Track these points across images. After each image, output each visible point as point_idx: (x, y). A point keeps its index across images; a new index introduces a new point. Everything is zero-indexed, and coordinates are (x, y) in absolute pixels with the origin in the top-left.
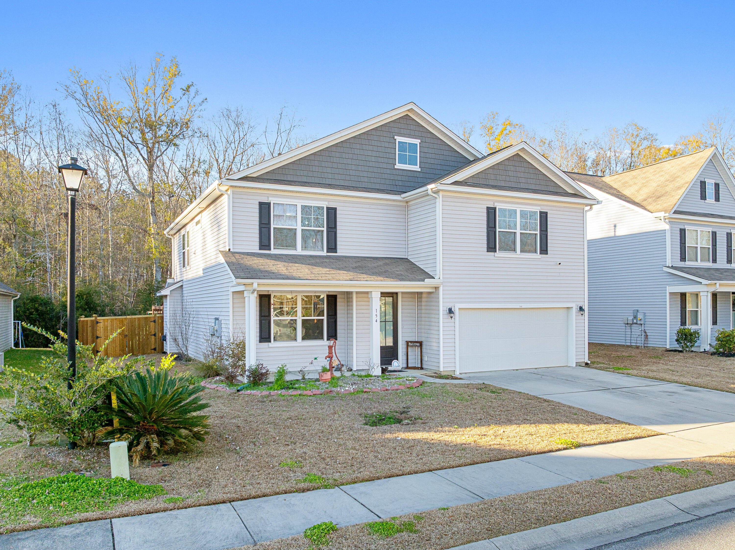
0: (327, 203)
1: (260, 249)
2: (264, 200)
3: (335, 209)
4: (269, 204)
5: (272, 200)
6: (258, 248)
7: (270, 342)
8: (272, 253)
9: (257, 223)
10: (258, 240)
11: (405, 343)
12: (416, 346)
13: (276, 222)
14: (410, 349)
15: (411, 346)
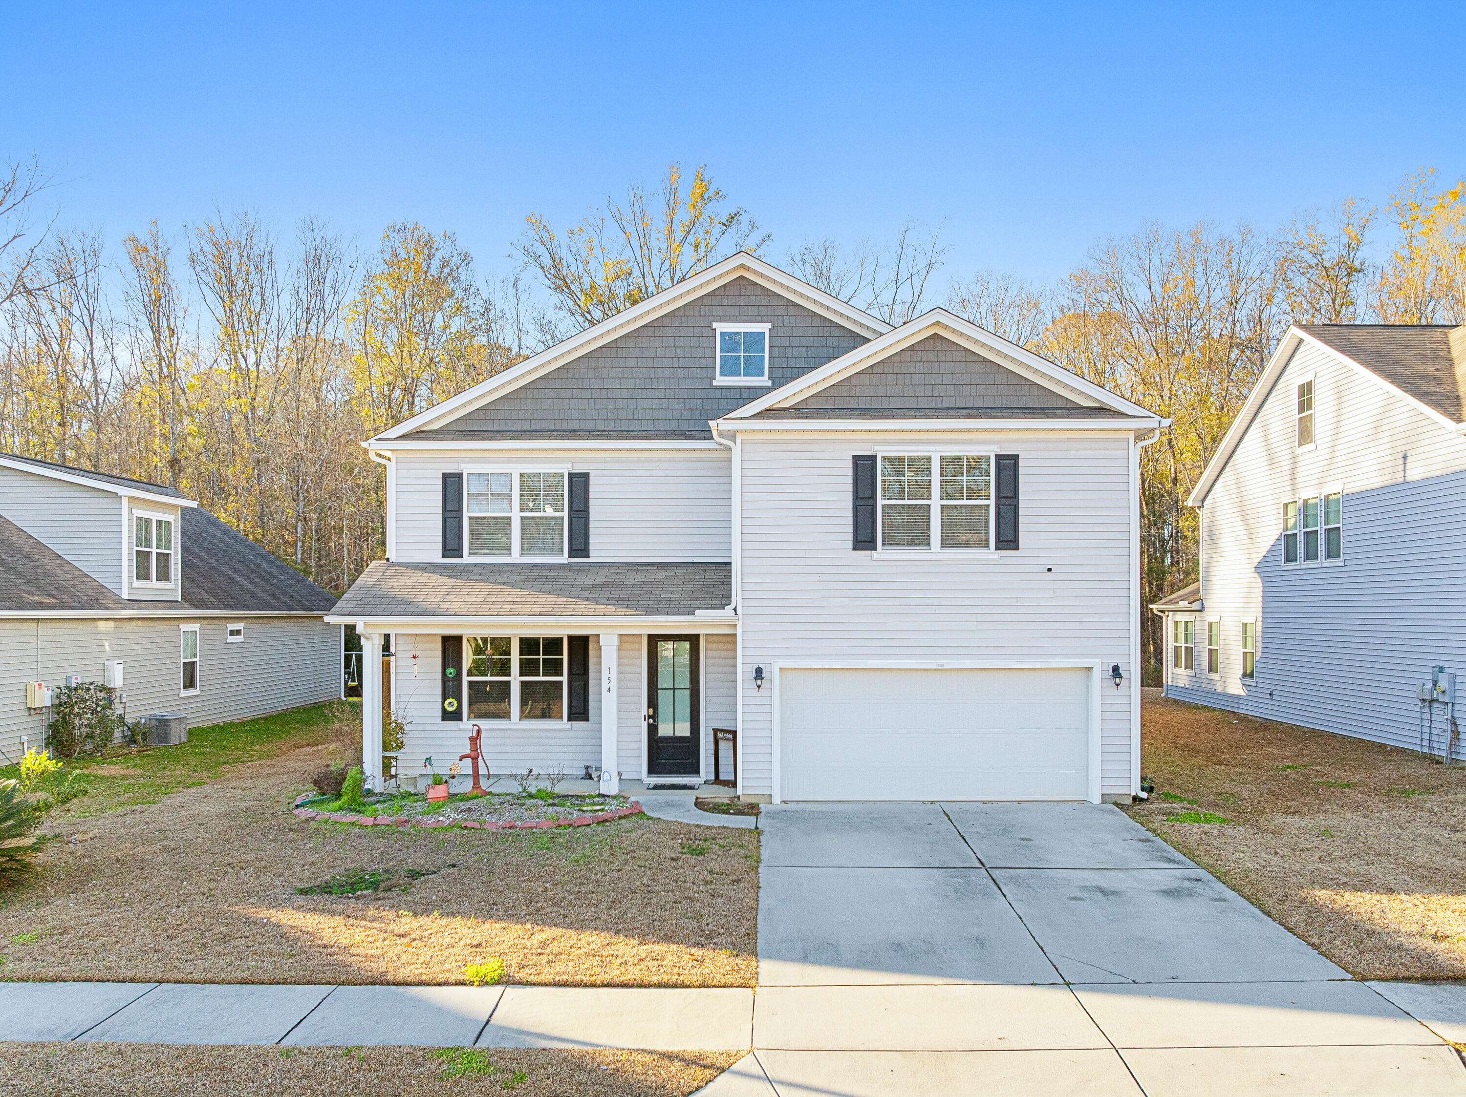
0: (569, 466)
1: (444, 556)
2: (452, 469)
3: (585, 477)
4: (460, 475)
5: (466, 469)
6: (440, 553)
7: (461, 719)
8: (465, 562)
9: (440, 510)
10: (440, 540)
11: (712, 732)
12: (728, 739)
13: (474, 507)
14: (722, 744)
15: (722, 739)
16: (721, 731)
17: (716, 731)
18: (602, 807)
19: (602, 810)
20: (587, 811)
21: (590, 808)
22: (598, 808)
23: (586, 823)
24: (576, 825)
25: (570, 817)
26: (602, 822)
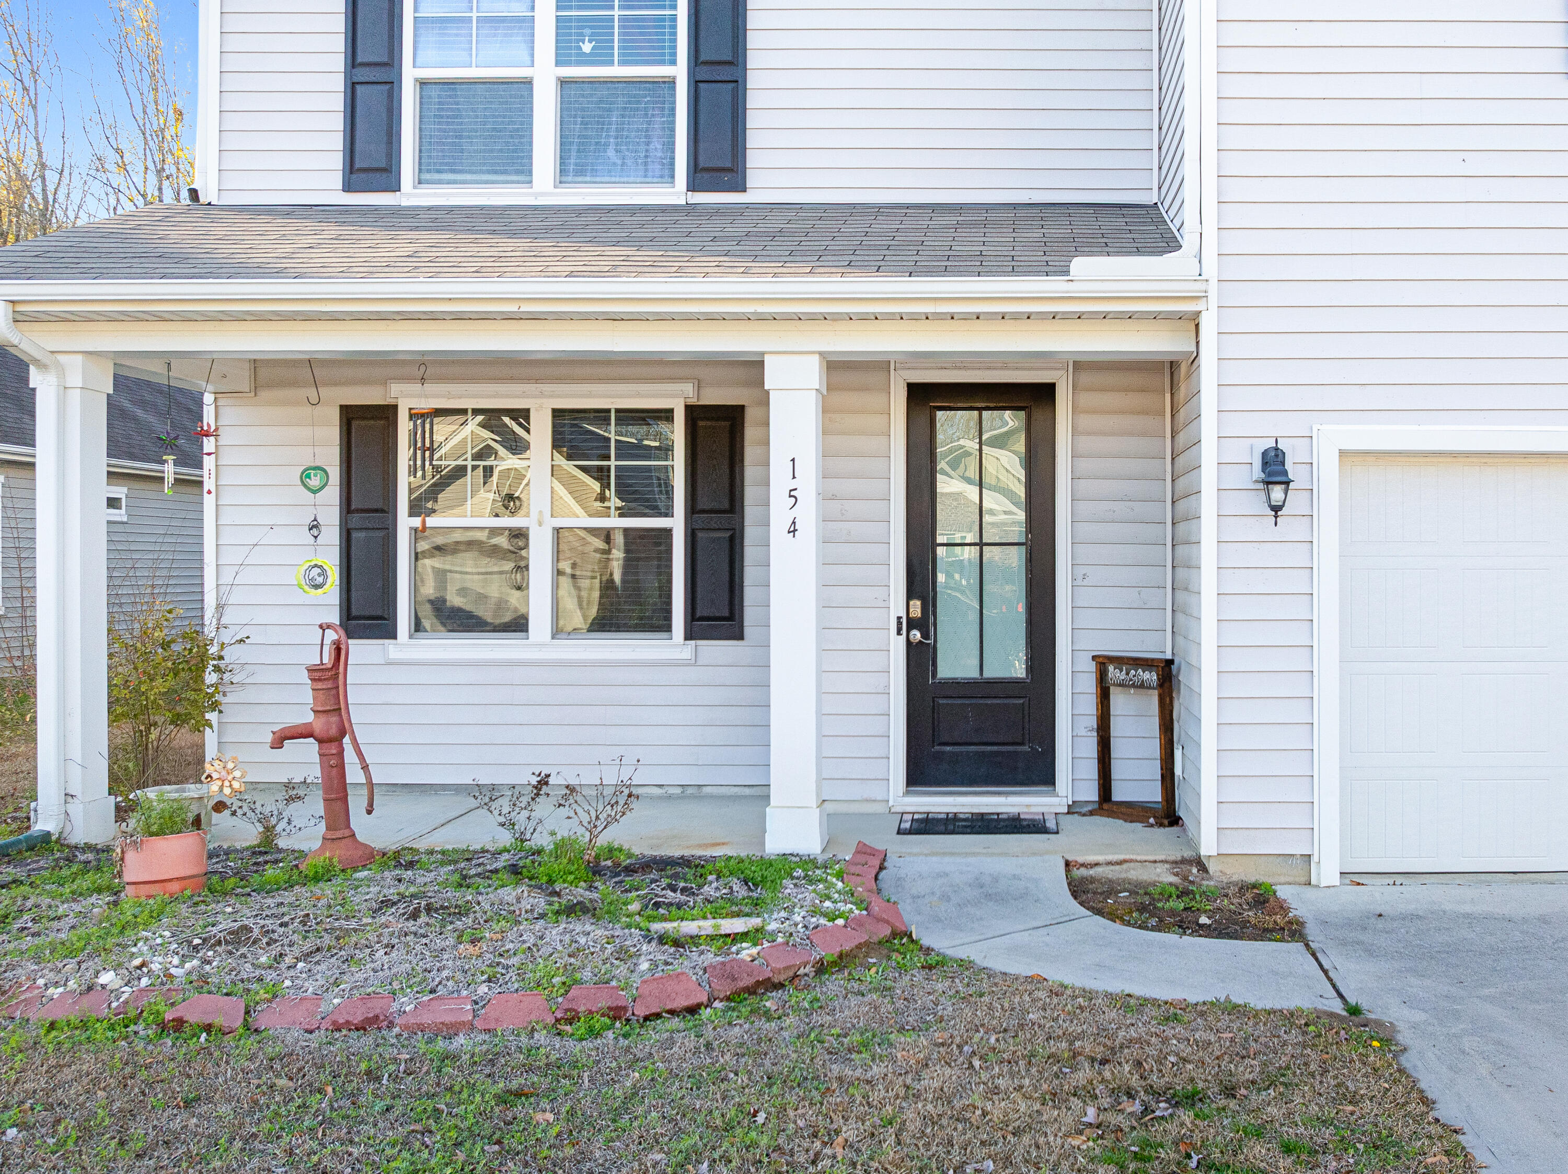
1: (348, 188)
6: (337, 180)
7: (393, 635)
8: (405, 203)
9: (339, 63)
10: (337, 142)
11: (1092, 667)
12: (1142, 686)
13: (429, 54)
14: (1119, 701)
15: (1121, 685)
16: (1119, 661)
17: (1102, 663)
18: (755, 922)
19: (754, 936)
20: (694, 939)
21: (706, 926)
22: (737, 925)
23: (682, 1002)
24: (641, 1011)
25: (621, 970)
26: (751, 990)
